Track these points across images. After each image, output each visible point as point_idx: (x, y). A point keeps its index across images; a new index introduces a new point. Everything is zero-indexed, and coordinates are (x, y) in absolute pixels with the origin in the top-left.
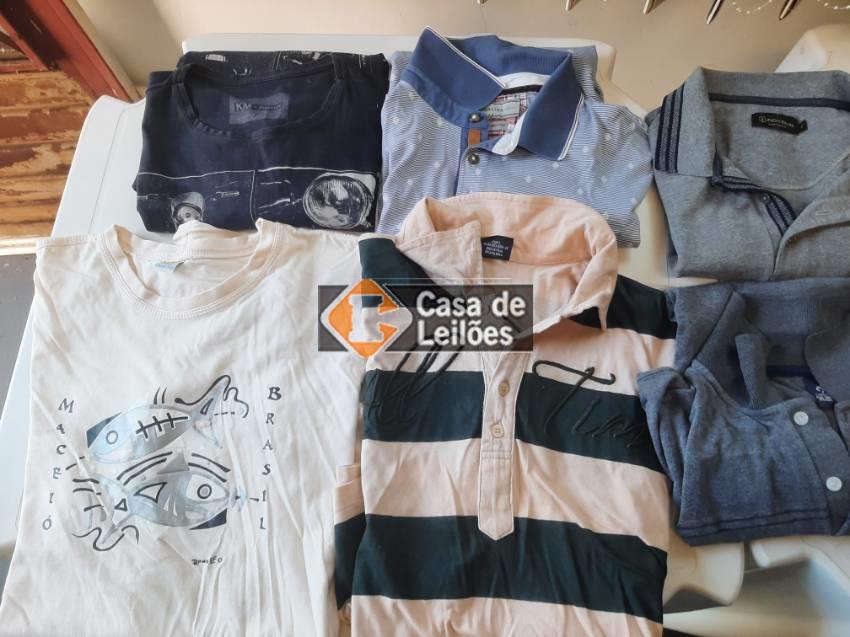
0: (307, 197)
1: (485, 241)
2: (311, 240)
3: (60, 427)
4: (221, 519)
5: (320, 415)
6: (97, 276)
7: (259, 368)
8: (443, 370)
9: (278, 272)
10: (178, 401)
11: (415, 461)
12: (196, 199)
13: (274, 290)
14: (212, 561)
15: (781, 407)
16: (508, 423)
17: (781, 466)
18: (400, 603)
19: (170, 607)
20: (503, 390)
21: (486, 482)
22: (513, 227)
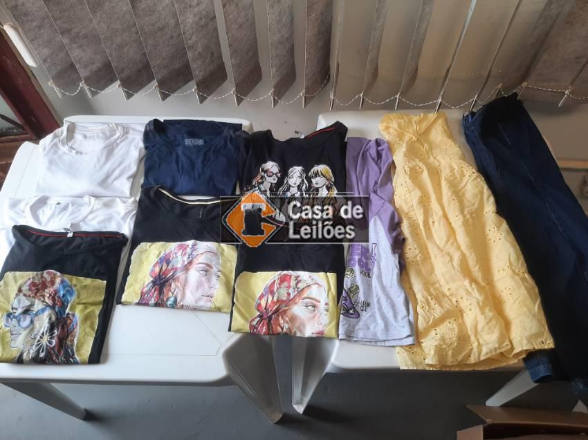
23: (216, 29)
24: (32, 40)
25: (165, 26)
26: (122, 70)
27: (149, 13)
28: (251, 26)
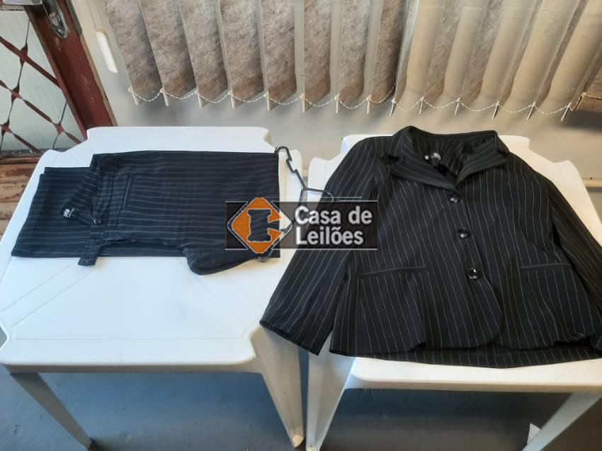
23: (293, 40)
24: (121, 45)
25: (245, 35)
26: (201, 77)
27: (234, 20)
28: (326, 35)
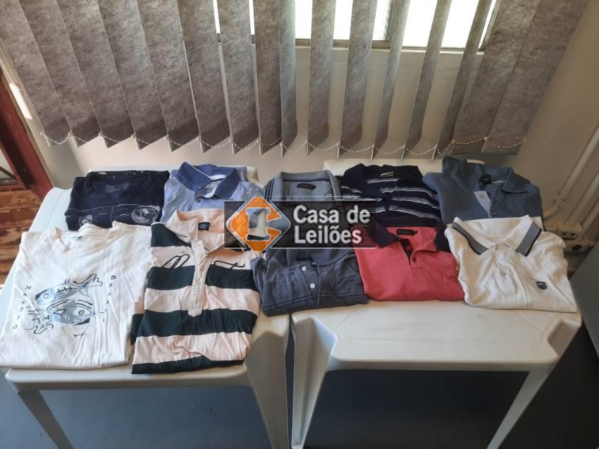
0: (133, 213)
1: (200, 224)
2: (133, 229)
3: (25, 294)
4: (87, 321)
5: (131, 283)
6: (46, 244)
7: (108, 270)
8: (180, 267)
9: (119, 239)
10: (75, 282)
11: (166, 295)
12: (90, 217)
13: (117, 245)
14: (82, 334)
15: (298, 266)
16: (203, 280)
17: (296, 283)
18: (155, 337)
19: (63, 351)
20: (202, 270)
21: (193, 298)
22: (210, 219)
24: (31, 95)
26: (105, 122)
27: (131, 73)
